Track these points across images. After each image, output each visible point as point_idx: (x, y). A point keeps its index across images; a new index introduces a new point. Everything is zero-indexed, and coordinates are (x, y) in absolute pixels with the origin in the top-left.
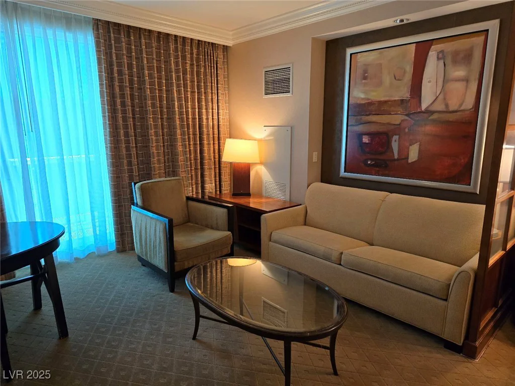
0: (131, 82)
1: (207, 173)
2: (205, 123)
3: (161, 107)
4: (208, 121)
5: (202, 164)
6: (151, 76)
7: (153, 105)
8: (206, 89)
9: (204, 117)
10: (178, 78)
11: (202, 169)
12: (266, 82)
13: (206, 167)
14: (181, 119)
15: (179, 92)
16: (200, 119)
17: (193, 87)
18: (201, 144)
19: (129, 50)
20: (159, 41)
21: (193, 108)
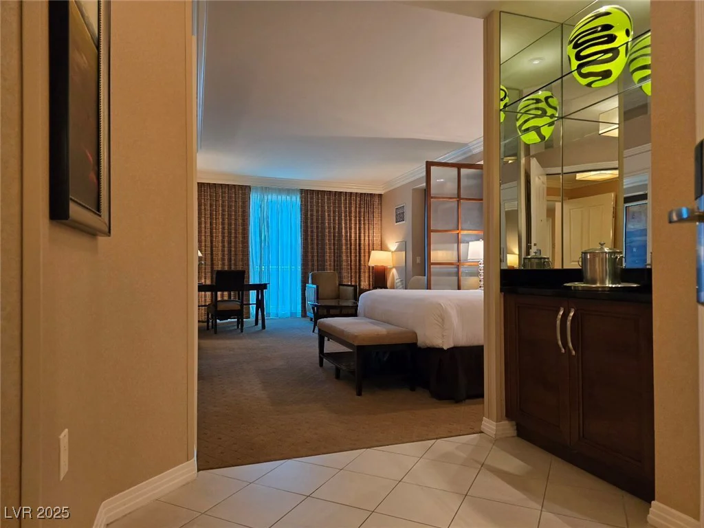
0: (317, 220)
1: (362, 275)
2: (362, 242)
3: (334, 233)
4: (365, 241)
5: (360, 269)
6: (329, 215)
7: (329, 232)
8: (364, 220)
9: (362, 238)
10: (346, 216)
11: (360, 272)
12: (397, 215)
13: (362, 271)
14: (346, 240)
15: (346, 224)
16: (360, 240)
17: (356, 220)
18: (360, 256)
19: (318, 203)
20: (335, 196)
21: (356, 233)
